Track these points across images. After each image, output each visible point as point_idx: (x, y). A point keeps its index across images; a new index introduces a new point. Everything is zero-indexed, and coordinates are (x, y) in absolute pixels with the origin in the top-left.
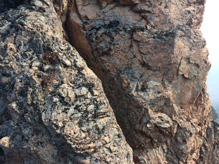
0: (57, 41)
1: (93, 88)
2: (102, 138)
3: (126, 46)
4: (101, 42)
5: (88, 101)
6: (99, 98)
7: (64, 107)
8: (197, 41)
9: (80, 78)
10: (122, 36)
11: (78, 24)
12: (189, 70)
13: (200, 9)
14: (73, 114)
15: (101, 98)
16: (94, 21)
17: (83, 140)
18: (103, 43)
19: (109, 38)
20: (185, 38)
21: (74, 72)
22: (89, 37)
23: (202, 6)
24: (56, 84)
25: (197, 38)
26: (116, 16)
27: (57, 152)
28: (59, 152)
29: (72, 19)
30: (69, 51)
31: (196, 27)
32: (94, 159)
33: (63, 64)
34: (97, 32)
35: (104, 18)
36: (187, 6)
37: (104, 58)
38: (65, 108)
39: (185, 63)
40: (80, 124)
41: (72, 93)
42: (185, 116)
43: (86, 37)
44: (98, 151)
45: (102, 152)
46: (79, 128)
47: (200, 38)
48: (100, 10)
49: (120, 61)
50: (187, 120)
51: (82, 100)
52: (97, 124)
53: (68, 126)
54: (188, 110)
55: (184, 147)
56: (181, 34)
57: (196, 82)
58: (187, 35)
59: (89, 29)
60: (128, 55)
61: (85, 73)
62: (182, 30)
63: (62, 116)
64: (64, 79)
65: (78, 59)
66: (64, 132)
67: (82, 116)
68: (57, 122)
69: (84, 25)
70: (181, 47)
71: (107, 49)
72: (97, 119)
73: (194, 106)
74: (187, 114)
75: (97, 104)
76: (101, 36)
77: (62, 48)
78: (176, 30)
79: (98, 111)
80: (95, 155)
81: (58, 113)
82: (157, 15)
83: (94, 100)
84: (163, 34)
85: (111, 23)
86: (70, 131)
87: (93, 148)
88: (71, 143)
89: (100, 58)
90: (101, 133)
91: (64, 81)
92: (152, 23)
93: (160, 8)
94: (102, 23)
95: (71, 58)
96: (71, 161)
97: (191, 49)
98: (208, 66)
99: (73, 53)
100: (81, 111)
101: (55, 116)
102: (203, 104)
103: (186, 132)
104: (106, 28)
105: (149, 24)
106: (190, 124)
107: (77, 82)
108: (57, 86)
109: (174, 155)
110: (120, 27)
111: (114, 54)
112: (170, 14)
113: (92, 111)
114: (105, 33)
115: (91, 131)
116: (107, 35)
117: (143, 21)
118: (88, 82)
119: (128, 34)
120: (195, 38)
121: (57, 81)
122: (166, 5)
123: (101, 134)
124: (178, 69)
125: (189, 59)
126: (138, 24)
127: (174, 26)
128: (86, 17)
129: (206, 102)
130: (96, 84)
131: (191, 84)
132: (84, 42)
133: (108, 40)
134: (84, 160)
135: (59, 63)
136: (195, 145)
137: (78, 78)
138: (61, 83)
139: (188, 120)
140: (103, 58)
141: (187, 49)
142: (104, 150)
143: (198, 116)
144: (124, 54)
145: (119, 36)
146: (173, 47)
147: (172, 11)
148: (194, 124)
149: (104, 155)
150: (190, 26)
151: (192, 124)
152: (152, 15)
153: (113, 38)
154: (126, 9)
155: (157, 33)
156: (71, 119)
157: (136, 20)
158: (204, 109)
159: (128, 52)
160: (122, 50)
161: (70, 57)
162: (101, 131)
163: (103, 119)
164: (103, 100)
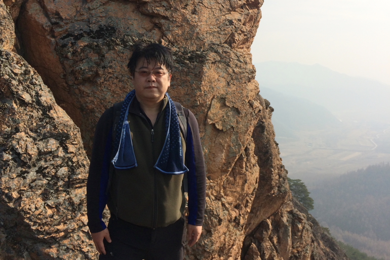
0: (7, 59)
1: (68, 141)
2: (78, 218)
3: (124, 71)
4: (82, 60)
5: (59, 162)
6: (75, 157)
7: (20, 169)
8: (240, 70)
9: (47, 123)
10: (118, 53)
11: (42, 26)
12: (223, 117)
13: (252, 16)
14: (34, 181)
15: (79, 157)
16: (71, 22)
17: (49, 220)
18: (86, 62)
19: (96, 55)
20: (220, 66)
21: (37, 114)
22: (60, 50)
23: (256, 10)
24: (6, 131)
25: (240, 66)
26: (110, 18)
27: (6, 237)
28: (9, 237)
29: (30, 13)
30: (27, 76)
31: (242, 46)
32: (64, 248)
33: (19, 99)
34: (75, 43)
35: (89, 19)
36: (228, 11)
37: (86, 89)
38: (21, 171)
39: (218, 105)
40: (45, 196)
41: (34, 148)
42: (214, 191)
43: (55, 49)
44: (71, 236)
45: (76, 237)
46: (43, 202)
47: (245, 66)
48: (83, 5)
49: (113, 96)
50: (216, 198)
51: (49, 159)
52: (71, 196)
53: (27, 198)
54: (219, 181)
55: (207, 241)
56: (214, 59)
57: (234, 137)
58: (225, 61)
59: (61, 34)
60: (126, 86)
61: (55, 116)
62: (216, 52)
63: (17, 182)
64: (20, 125)
65: (42, 90)
66: (20, 206)
67: (48, 183)
68: (9, 191)
69: (52, 28)
70: (213, 80)
71: (91, 73)
72: (71, 189)
73: (230, 175)
74: (217, 188)
75: (72, 166)
76: (83, 50)
77: (16, 71)
78: (207, 50)
79: (74, 177)
80: (66, 242)
81: (10, 178)
82: (178, 24)
83: (68, 160)
84: (187, 56)
85: (101, 29)
86: (30, 205)
87: (64, 231)
88: (30, 222)
89: (78, 88)
90: (76, 210)
91: (20, 128)
92: (170, 37)
93: (184, 12)
94: (86, 28)
95: (31, 89)
96: (27, 250)
97: (228, 84)
98: (255, 113)
99: (34, 80)
100: (47, 176)
101: (6, 182)
102: (245, 172)
103: (212, 218)
104: (92, 37)
105: (164, 37)
106: (220, 205)
107: (40, 130)
108: (8, 135)
109: (191, 255)
110: (117, 39)
111: (103, 83)
112: (199, 24)
113: (65, 177)
114: (89, 46)
115: (60, 207)
116: (93, 49)
117: (156, 31)
118: (60, 130)
119: (128, 50)
120: (236, 65)
121: (9, 128)
122: (194, 9)
123: (76, 212)
124: (207, 114)
125: (225, 101)
126: (146, 35)
127: (204, 44)
128: (57, 14)
129: (249, 170)
130: (72, 134)
131: (226, 141)
132: (52, 57)
133: (95, 58)
134: (48, 250)
135: (11, 96)
136: (226, 240)
137: (43, 124)
138: (15, 130)
139: (218, 198)
140: (83, 88)
141: (223, 83)
142: (80, 235)
143: (235, 192)
144: (121, 84)
145: (114, 53)
146: (201, 78)
147: (204, 19)
148: (227, 206)
149: (80, 242)
150: (231, 46)
151: (223, 205)
152: (170, 23)
153: (103, 56)
154: (129, 8)
155: (177, 54)
156: (31, 188)
157: (144, 28)
158: (246, 182)
159: (128, 81)
160: (117, 78)
161: (29, 88)
162: (76, 207)
163: (80, 189)
164: (82, 160)
